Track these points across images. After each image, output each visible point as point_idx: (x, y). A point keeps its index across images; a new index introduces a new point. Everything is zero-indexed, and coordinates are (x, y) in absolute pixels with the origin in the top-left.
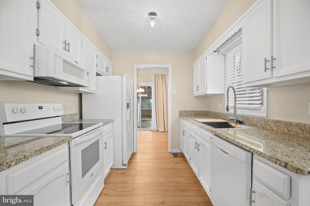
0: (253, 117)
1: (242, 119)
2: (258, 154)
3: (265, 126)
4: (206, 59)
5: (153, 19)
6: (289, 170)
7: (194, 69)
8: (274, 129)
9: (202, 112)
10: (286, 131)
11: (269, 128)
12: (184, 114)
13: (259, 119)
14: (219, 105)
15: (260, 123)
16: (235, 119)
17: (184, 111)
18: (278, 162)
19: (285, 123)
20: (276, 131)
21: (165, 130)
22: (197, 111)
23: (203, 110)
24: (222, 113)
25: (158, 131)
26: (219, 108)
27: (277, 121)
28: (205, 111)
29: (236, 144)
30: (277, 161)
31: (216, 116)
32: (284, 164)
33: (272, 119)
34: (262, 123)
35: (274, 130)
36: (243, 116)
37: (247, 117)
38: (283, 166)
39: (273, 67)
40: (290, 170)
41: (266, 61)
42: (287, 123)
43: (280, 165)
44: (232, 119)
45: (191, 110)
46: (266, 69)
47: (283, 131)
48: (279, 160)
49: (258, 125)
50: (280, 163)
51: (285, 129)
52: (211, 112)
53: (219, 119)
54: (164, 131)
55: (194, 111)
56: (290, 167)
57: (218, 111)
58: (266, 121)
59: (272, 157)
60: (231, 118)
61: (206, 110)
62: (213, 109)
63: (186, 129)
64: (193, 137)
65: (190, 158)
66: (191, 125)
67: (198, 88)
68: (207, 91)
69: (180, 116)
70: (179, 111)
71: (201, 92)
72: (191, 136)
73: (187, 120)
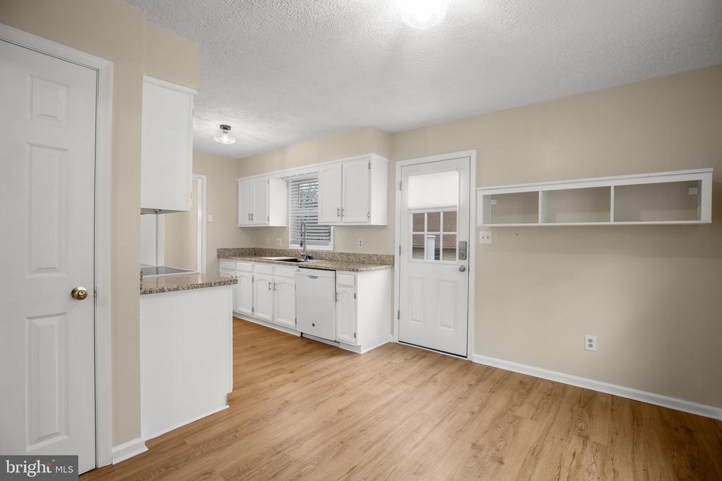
0: (322, 252)
1: (311, 254)
3: (332, 258)
4: (268, 183)
5: (227, 132)
7: (240, 187)
9: (249, 249)
10: (347, 260)
12: (224, 254)
13: (327, 253)
14: (278, 239)
15: (328, 256)
16: (304, 255)
17: (226, 249)
19: (346, 254)
20: (341, 261)
24: (285, 250)
27: (341, 253)
31: (274, 254)
33: (338, 252)
34: (330, 256)
36: (312, 252)
37: (317, 252)
39: (342, 216)
41: (338, 210)
44: (302, 255)
45: (235, 247)
46: (338, 215)
47: (345, 260)
49: (327, 258)
51: (346, 258)
52: (265, 249)
53: (280, 256)
55: (238, 249)
57: (278, 248)
61: (254, 247)
62: (268, 245)
63: (239, 274)
64: (258, 280)
65: (253, 309)
66: (253, 266)
67: (251, 217)
68: (269, 223)
69: (219, 256)
70: (218, 250)
71: (256, 222)
72: (255, 279)
73: (244, 260)
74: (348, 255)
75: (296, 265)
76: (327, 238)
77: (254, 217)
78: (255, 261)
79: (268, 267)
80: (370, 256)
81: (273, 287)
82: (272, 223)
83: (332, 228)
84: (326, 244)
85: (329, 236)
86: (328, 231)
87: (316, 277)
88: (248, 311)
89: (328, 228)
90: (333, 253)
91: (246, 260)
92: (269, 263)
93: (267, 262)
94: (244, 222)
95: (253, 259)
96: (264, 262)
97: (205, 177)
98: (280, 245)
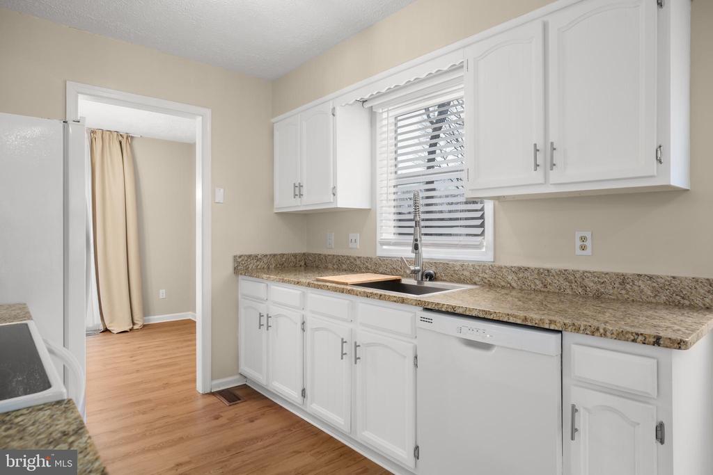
0: (463, 264)
1: (434, 268)
2: (588, 332)
3: (492, 280)
4: (333, 115)
6: (664, 347)
7: (276, 135)
8: (514, 285)
9: (295, 256)
10: (540, 286)
11: (503, 284)
12: (247, 266)
13: (478, 268)
14: (352, 236)
15: (481, 275)
16: (419, 271)
17: (250, 256)
18: (640, 338)
19: (536, 272)
20: (519, 288)
21: (134, 324)
22: (284, 255)
23: (297, 251)
24: (367, 258)
25: (106, 331)
26: (351, 245)
27: (520, 269)
28: (304, 254)
29: (519, 322)
30: (636, 337)
31: (344, 267)
32: (652, 340)
33: (509, 265)
34: (486, 276)
35: (513, 288)
36: (436, 264)
37: (448, 264)
38: (652, 343)
39: (552, 165)
40: (667, 347)
41: (536, 150)
42: (541, 271)
43: (644, 343)
45: (268, 252)
46: (537, 165)
47: (533, 287)
48: (642, 334)
49: (477, 279)
50: (645, 340)
51: (538, 282)
52: (325, 256)
53: (357, 272)
54: (131, 330)
55: (275, 255)
56: (667, 342)
57: (352, 254)
58: (495, 269)
59: (624, 333)
60: (412, 268)
61: (304, 250)
62: (332, 247)
63: (274, 310)
64: (317, 329)
65: (304, 391)
66: (304, 294)
67: (298, 190)
68: (335, 201)
69: (238, 270)
70: (235, 257)
71: (308, 202)
72: (308, 326)
73: (284, 281)
74: (543, 273)
75: (418, 303)
76: (479, 231)
77: (304, 191)
78: (309, 285)
79: (339, 302)
80: (623, 280)
81: (352, 351)
82: (343, 202)
83: (489, 207)
84: (478, 247)
85: (482, 225)
86: (478, 214)
87: (487, 347)
88: (295, 395)
89: (478, 206)
90: (496, 270)
91: (289, 282)
92: (342, 291)
93: (335, 290)
94: (285, 202)
95: (303, 280)
96: (328, 288)
97: (208, 112)
98: (356, 248)
